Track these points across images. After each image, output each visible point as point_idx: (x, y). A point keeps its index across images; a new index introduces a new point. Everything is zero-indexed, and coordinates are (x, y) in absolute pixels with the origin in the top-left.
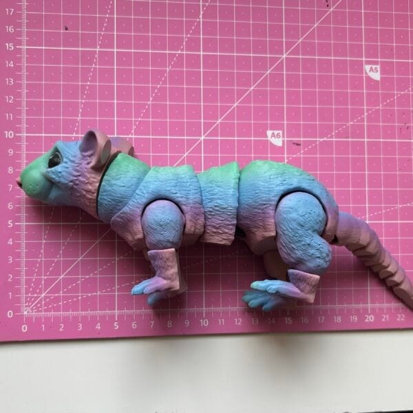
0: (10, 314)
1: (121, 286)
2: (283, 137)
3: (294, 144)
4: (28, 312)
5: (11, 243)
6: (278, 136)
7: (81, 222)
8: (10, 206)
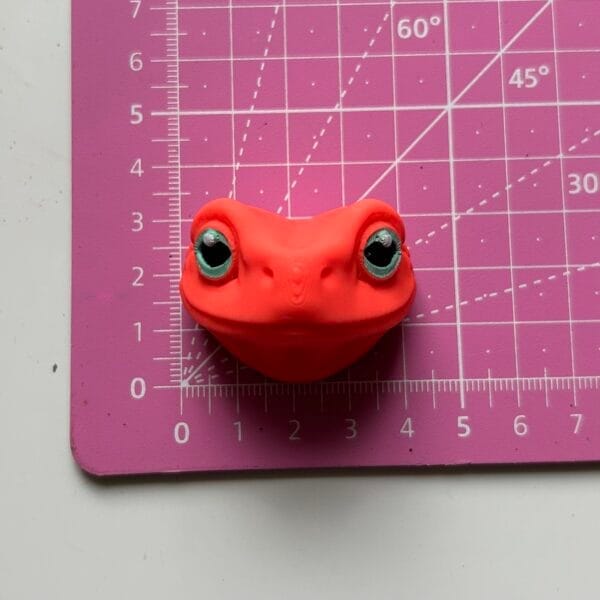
0: (138, 388)
1: (472, 301)
4: (192, 382)
5: (140, 172)
7: (345, 105)
8: (135, 62)
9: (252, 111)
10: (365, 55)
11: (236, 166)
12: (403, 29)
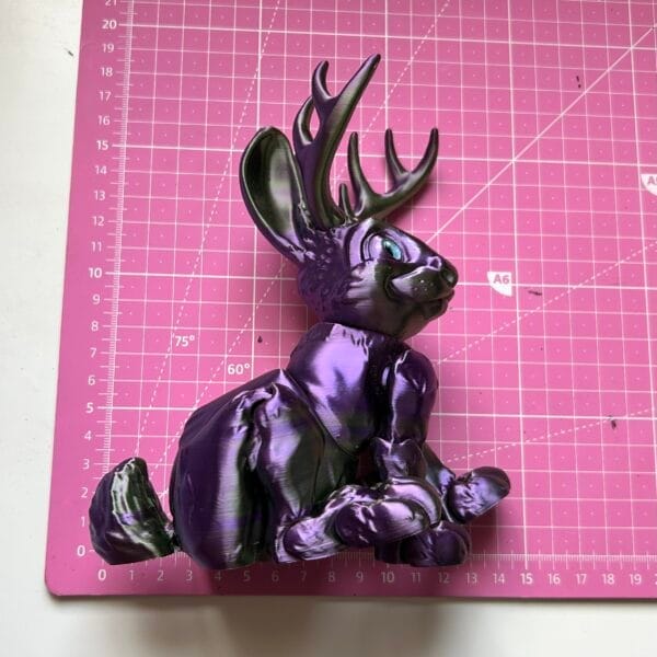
2: (514, 282)
3: (530, 292)
5: (89, 438)
6: (505, 280)
8: (91, 381)
9: (150, 408)
10: (211, 382)
11: (140, 436)
12: (231, 370)
